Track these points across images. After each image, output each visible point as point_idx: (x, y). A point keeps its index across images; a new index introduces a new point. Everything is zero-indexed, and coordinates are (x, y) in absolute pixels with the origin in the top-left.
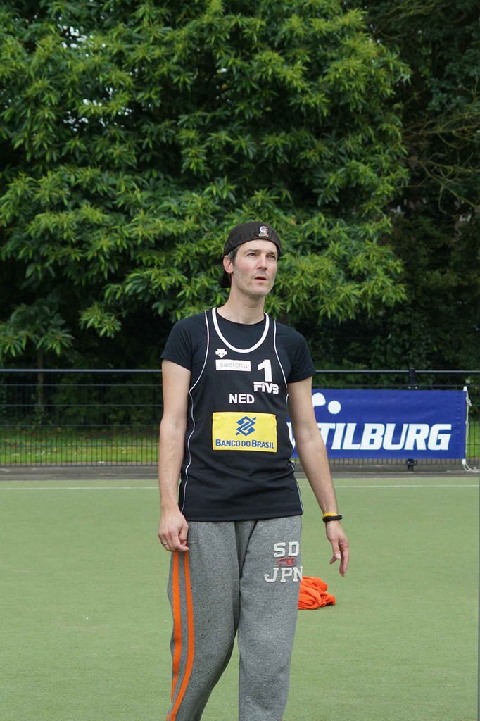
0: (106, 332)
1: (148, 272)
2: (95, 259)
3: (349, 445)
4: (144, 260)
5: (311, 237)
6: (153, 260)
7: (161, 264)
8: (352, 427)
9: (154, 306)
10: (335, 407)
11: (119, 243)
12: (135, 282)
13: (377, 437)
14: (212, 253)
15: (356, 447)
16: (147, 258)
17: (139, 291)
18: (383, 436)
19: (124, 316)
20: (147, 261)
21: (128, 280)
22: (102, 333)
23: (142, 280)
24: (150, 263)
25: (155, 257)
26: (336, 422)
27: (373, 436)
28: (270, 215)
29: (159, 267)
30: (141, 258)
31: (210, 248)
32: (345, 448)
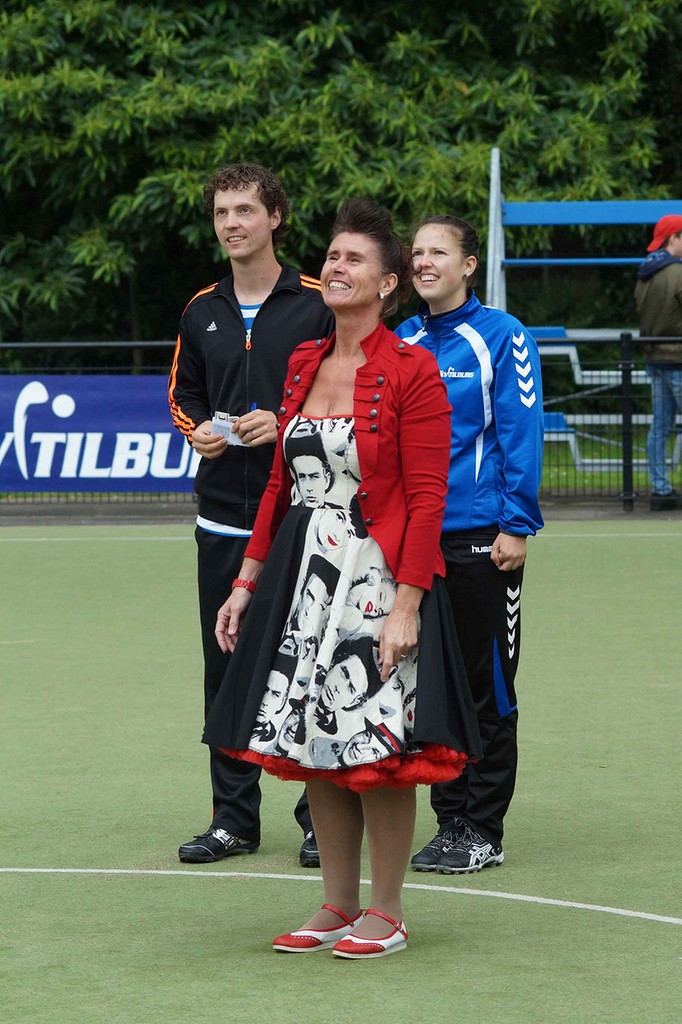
0: (105, 273)
1: (170, 176)
2: (80, 153)
3: (90, 470)
4: (166, 156)
5: (483, 110)
6: (183, 156)
7: (196, 162)
8: (95, 439)
9: (183, 232)
10: (64, 406)
11: (117, 125)
12: (149, 192)
13: (140, 457)
14: (276, 145)
15: (103, 473)
16: (171, 153)
17: (154, 207)
18: (150, 455)
19: (142, 249)
20: (172, 157)
21: (140, 188)
22: (97, 274)
23: (162, 188)
24: (176, 161)
25: (186, 151)
26: (66, 431)
27: (133, 455)
28: (422, 76)
29: (192, 167)
30: (161, 153)
31: (274, 134)
32: (83, 474)
